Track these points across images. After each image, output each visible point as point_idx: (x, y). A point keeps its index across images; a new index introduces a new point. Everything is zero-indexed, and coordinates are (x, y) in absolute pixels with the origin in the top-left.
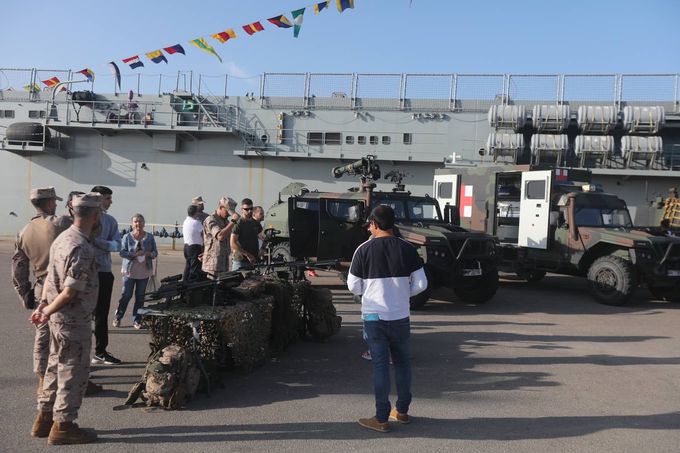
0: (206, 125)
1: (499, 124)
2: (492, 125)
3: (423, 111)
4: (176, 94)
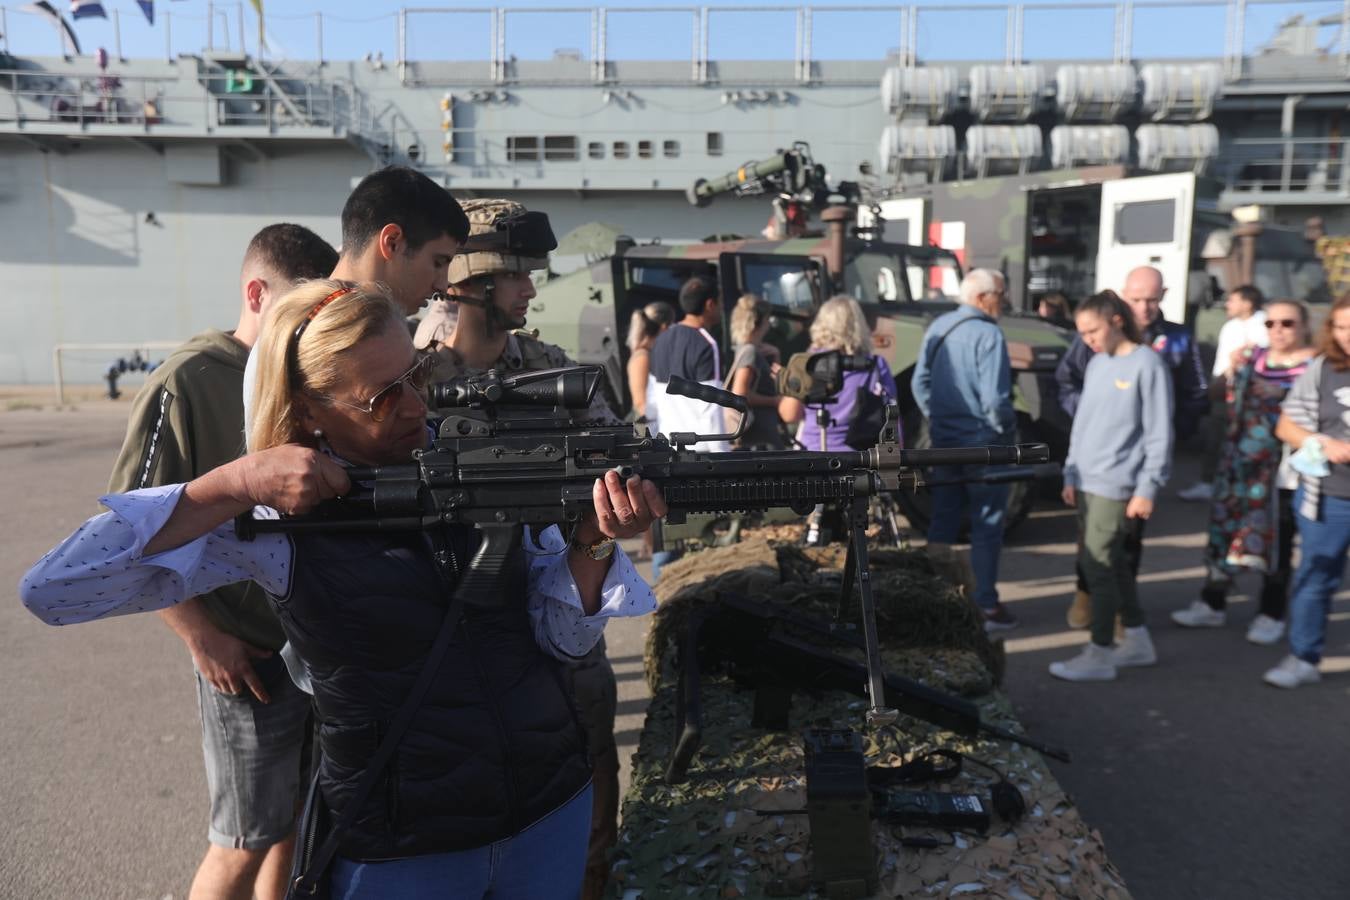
0: (283, 124)
1: (909, 107)
2: (893, 109)
3: (746, 86)
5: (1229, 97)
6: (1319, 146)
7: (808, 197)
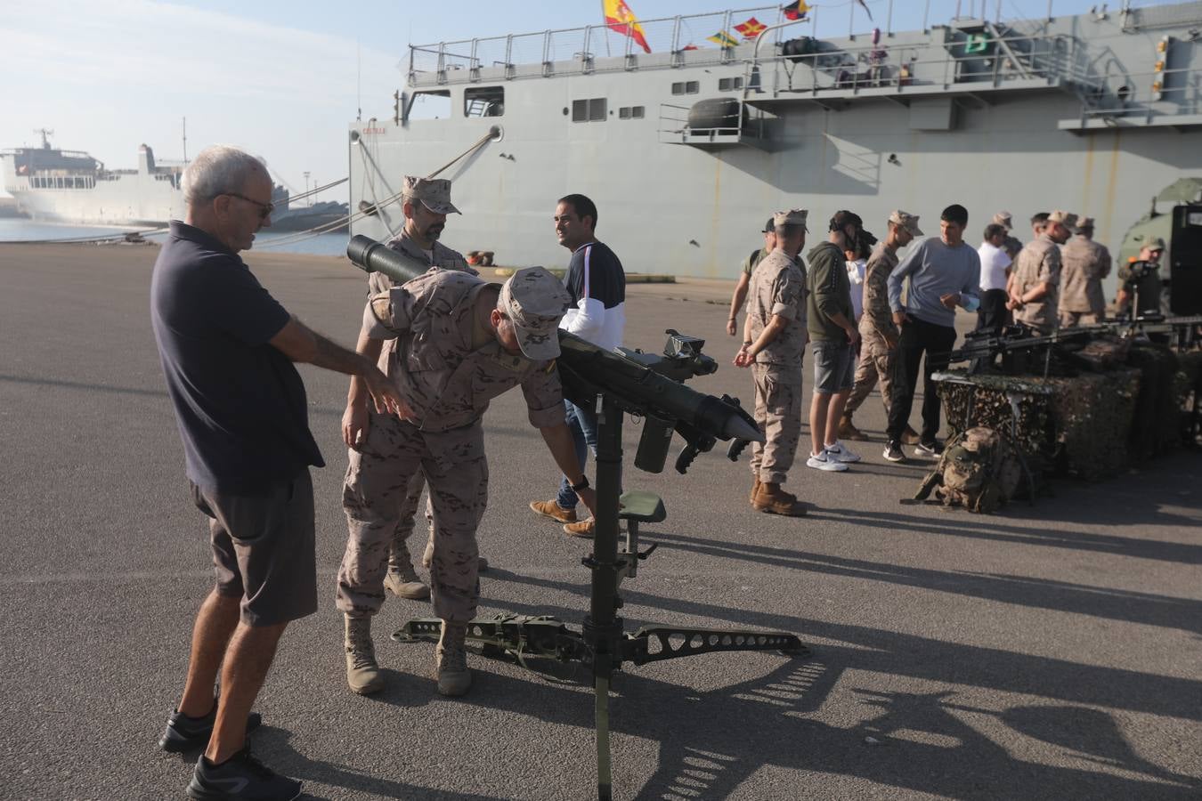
0: (1007, 78)
4: (955, 25)
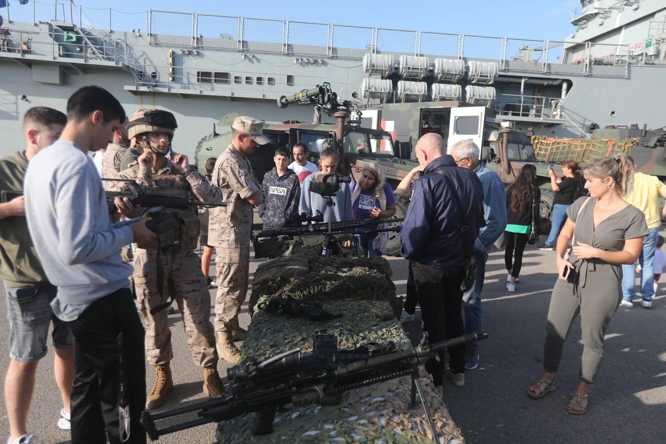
0: (92, 58)
1: (373, 70)
2: (367, 71)
3: (304, 56)
4: (54, 24)
5: (500, 76)
6: (534, 99)
7: (329, 106)
